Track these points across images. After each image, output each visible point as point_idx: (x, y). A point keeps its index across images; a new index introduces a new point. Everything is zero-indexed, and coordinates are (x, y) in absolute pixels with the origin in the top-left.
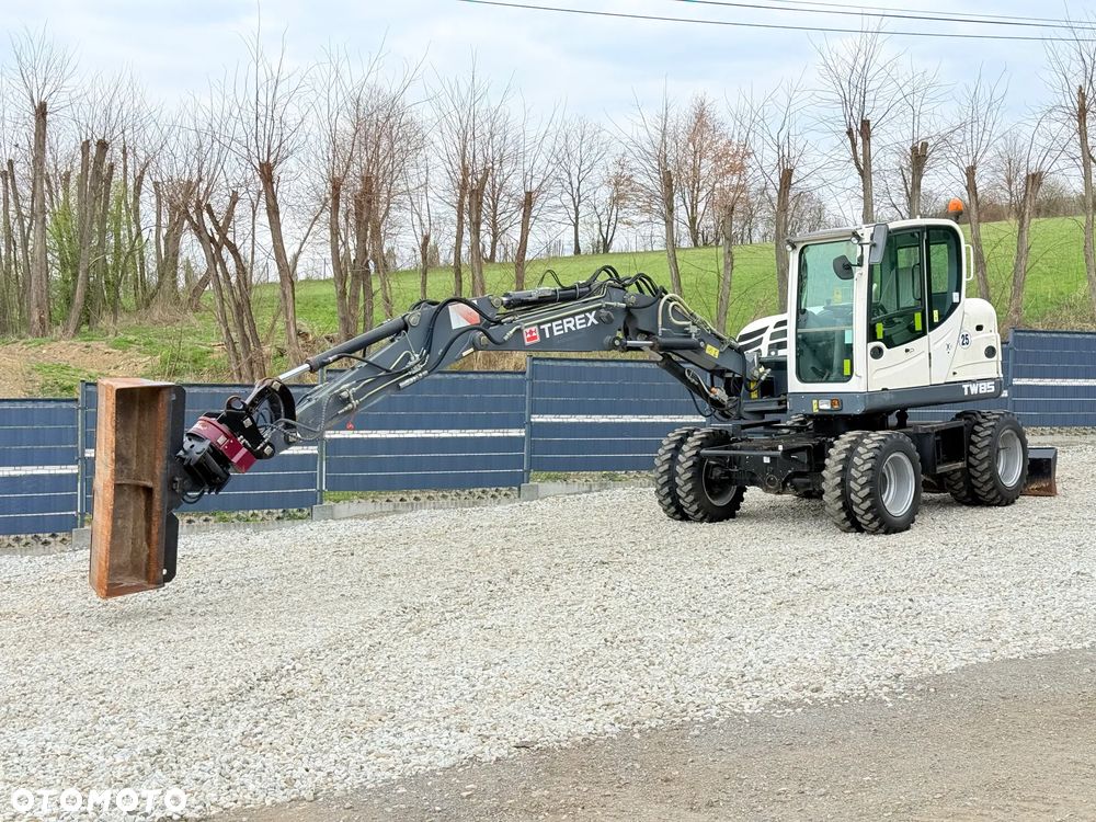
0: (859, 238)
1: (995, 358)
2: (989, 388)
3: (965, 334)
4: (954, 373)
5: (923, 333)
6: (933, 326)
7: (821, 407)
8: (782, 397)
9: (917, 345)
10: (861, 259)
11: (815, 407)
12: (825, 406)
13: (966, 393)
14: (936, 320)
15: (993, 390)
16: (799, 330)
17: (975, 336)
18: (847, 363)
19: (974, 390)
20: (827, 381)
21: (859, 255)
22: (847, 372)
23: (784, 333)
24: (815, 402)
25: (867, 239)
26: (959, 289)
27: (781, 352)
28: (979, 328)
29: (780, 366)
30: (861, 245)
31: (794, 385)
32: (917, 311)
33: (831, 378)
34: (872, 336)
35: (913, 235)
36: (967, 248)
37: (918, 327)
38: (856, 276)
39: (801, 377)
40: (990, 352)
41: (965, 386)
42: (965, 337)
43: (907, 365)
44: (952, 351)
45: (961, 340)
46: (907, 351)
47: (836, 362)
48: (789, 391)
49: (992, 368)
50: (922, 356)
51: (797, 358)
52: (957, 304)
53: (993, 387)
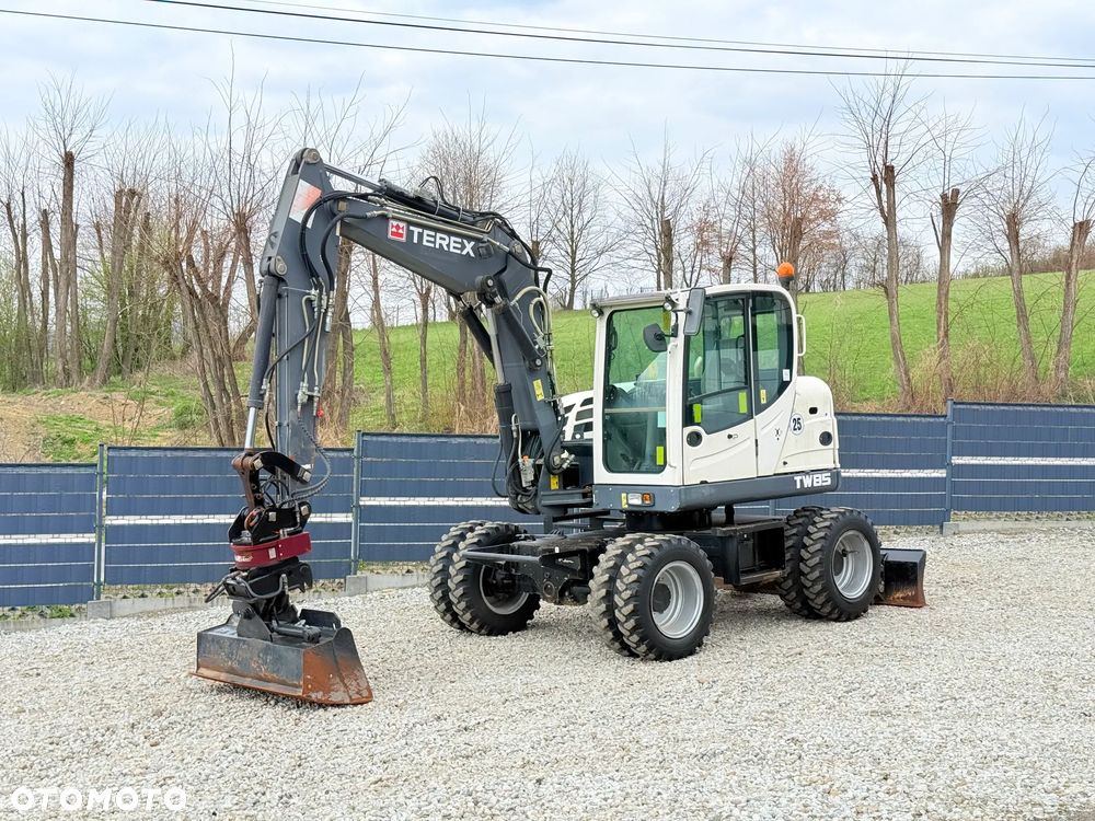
0: (673, 304)
1: (831, 446)
2: (823, 480)
3: (796, 417)
4: (785, 463)
5: (750, 416)
6: (761, 408)
7: (631, 502)
8: (587, 489)
9: (743, 430)
10: (675, 328)
11: (624, 501)
12: (636, 501)
13: (798, 486)
14: (764, 402)
15: (829, 483)
16: (608, 411)
17: (809, 421)
18: (660, 450)
19: (808, 482)
20: (639, 471)
21: (672, 324)
22: (660, 461)
23: (590, 413)
24: (624, 495)
25: (682, 305)
26: (790, 365)
27: (587, 435)
28: (813, 411)
29: (584, 451)
30: (675, 312)
31: (601, 475)
32: (741, 389)
33: (643, 468)
34: (688, 419)
36: (799, 319)
37: (743, 409)
38: (669, 349)
39: (610, 466)
40: (826, 438)
41: (798, 478)
42: (797, 421)
43: (732, 453)
44: (782, 438)
45: (792, 424)
46: (730, 436)
47: (648, 449)
48: (595, 482)
49: (828, 457)
50: (748, 442)
51: (605, 443)
52: (788, 383)
53: (829, 479)
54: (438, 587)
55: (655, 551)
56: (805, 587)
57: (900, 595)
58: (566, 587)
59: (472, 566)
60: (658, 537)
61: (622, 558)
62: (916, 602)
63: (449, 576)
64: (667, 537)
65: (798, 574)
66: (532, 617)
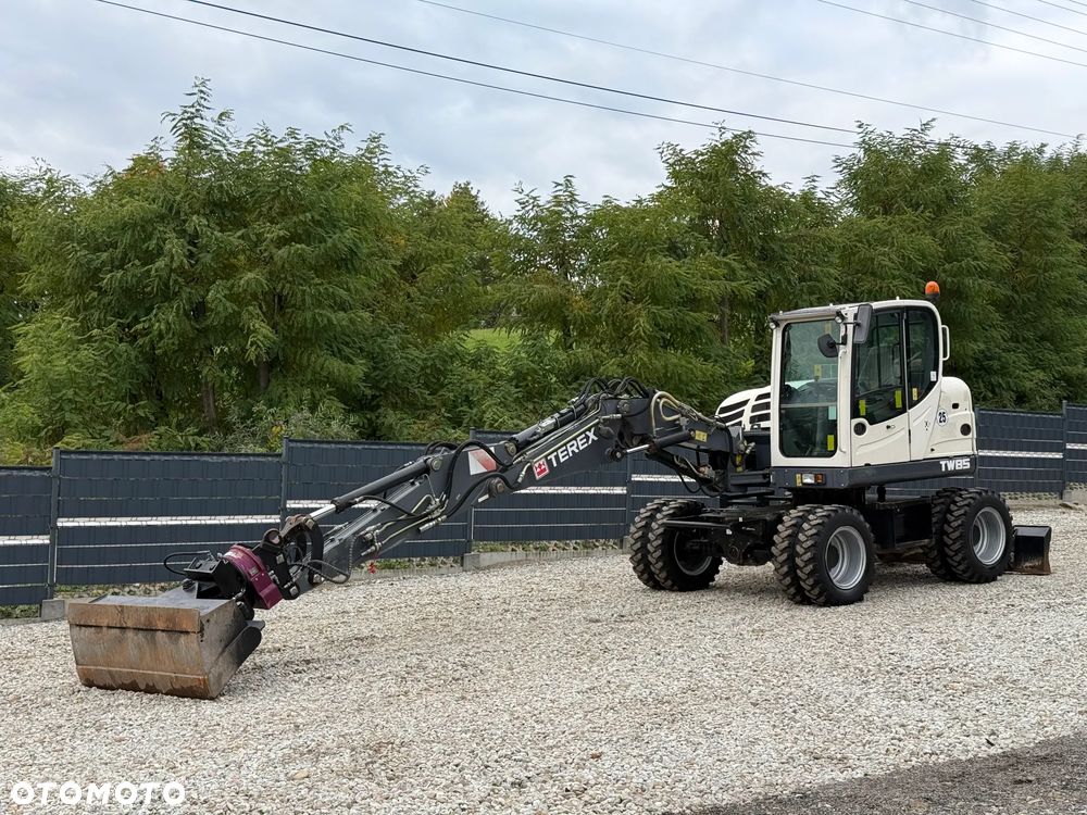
0: (843, 318)
1: (970, 436)
2: (964, 464)
3: (942, 411)
4: (932, 450)
5: (903, 410)
6: (912, 405)
7: (805, 481)
8: (766, 471)
9: (898, 422)
10: (845, 337)
11: (798, 481)
12: (809, 480)
13: (943, 469)
14: (915, 398)
15: (968, 467)
16: (783, 406)
17: (952, 415)
18: (831, 438)
19: (951, 466)
20: (810, 456)
21: (842, 334)
22: (830, 447)
23: (767, 406)
24: (798, 476)
25: (850, 319)
26: (936, 369)
27: (764, 424)
28: (955, 406)
29: (762, 440)
30: (845, 324)
31: (778, 459)
32: (897, 387)
33: (815, 453)
34: (855, 413)
35: (893, 315)
36: (944, 330)
37: (899, 404)
38: (840, 354)
39: (785, 451)
40: (966, 429)
41: (943, 463)
42: (942, 415)
43: (890, 440)
44: (930, 429)
45: (938, 418)
46: (888, 427)
47: (819, 437)
48: (773, 465)
49: (967, 445)
50: (902, 433)
51: (781, 432)
52: (935, 383)
53: (968, 464)
54: (637, 552)
55: (826, 520)
56: (949, 556)
57: (1028, 564)
58: (749, 550)
59: (669, 532)
60: (827, 507)
61: (797, 527)
62: (1043, 570)
63: (649, 541)
64: (833, 507)
65: (941, 545)
66: (713, 580)
